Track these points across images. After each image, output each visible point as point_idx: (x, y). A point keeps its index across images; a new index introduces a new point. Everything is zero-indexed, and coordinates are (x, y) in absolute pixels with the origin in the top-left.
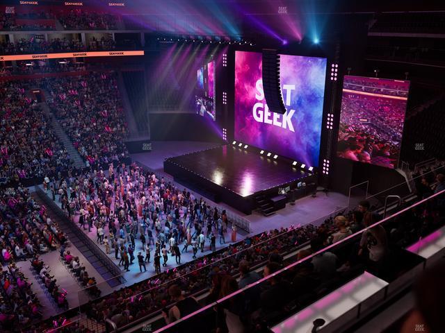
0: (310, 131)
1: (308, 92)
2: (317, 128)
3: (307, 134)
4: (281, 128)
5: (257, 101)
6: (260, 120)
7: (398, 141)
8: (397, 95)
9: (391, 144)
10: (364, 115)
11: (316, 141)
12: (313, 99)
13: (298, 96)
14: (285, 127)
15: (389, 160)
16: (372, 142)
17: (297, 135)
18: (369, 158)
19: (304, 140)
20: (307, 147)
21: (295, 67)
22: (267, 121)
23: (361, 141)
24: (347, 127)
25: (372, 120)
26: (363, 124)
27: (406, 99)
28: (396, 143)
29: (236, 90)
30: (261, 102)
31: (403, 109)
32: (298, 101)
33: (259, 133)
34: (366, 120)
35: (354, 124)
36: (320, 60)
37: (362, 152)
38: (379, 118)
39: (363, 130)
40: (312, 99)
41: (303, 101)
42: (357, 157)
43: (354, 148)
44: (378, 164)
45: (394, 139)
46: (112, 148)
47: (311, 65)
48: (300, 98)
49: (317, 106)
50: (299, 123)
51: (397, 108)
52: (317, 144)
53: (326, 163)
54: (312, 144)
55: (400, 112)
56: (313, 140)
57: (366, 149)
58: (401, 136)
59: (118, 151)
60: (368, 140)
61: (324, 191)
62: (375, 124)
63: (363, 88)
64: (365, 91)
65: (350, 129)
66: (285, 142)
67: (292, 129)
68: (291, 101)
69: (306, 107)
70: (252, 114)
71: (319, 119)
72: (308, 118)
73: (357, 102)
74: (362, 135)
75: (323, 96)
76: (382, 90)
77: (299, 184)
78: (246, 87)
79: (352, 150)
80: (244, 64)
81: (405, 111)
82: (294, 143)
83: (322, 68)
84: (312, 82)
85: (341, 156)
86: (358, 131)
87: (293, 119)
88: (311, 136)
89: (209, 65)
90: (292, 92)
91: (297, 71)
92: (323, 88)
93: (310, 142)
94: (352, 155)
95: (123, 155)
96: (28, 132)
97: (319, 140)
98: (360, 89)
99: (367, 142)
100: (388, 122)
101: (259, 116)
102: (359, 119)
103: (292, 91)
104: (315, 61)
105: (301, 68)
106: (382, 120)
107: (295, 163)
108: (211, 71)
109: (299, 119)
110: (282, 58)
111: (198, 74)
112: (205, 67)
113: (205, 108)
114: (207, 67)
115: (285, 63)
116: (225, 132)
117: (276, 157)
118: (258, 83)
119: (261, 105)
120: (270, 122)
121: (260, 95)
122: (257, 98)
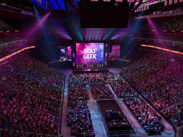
0: (101, 57)
1: (100, 50)
2: (102, 56)
3: (100, 58)
4: (93, 59)
5: (85, 54)
6: (86, 58)
7: (119, 55)
14: (94, 58)
16: (116, 56)
17: (97, 59)
19: (99, 60)
22: (88, 58)
23: (114, 57)
26: (114, 53)
27: (120, 48)
29: (77, 52)
31: (120, 50)
36: (102, 43)
40: (100, 51)
44: (117, 60)
47: (100, 44)
48: (97, 51)
49: (102, 52)
50: (98, 56)
53: (106, 63)
54: (101, 60)
62: (116, 53)
66: (94, 62)
67: (96, 58)
69: (99, 53)
70: (83, 57)
72: (100, 55)
74: (114, 55)
75: (103, 50)
76: (116, 47)
78: (81, 51)
80: (79, 46)
82: (96, 61)
83: (103, 45)
84: (100, 48)
88: (101, 58)
89: (68, 47)
90: (95, 50)
92: (103, 48)
94: (112, 59)
97: (103, 59)
100: (118, 52)
101: (85, 57)
105: (97, 45)
107: (98, 65)
108: (70, 49)
109: (97, 56)
110: (92, 44)
111: (62, 50)
112: (66, 48)
113: (66, 59)
114: (67, 48)
115: (93, 45)
116: (74, 64)
117: (92, 65)
118: (85, 50)
119: (86, 55)
120: (89, 58)
121: (85, 52)
122: (85, 53)
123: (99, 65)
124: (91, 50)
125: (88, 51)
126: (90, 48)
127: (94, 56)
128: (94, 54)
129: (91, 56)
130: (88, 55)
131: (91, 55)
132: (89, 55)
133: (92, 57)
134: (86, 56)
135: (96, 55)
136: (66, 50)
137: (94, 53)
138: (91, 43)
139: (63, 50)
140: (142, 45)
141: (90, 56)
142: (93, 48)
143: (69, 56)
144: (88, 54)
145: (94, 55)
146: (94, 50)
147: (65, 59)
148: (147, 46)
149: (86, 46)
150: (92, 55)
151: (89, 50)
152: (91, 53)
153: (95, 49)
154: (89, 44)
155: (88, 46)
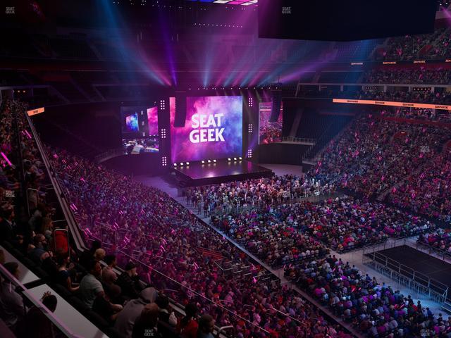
0: (235, 137)
1: (233, 116)
2: (240, 134)
3: (233, 140)
5: (193, 129)
6: (197, 141)
7: (281, 129)
13: (226, 119)
14: (217, 140)
15: (279, 138)
16: (273, 132)
17: (227, 143)
19: (232, 144)
20: (234, 147)
21: (223, 103)
22: (203, 140)
23: (268, 133)
26: (269, 125)
27: (282, 109)
30: (196, 129)
32: (226, 122)
36: (239, 97)
40: (235, 119)
41: (229, 121)
49: (239, 123)
50: (228, 135)
52: (240, 144)
53: (250, 151)
54: (238, 144)
66: (218, 150)
67: (222, 139)
70: (189, 139)
72: (234, 131)
75: (242, 116)
82: (224, 148)
83: (241, 101)
84: (235, 110)
87: (223, 134)
88: (236, 140)
89: (148, 110)
90: (222, 118)
91: (224, 105)
92: (242, 112)
94: (266, 141)
97: (241, 141)
101: (195, 139)
104: (236, 98)
105: (227, 102)
107: (229, 159)
108: (153, 114)
109: (227, 133)
110: (213, 98)
111: (128, 120)
112: (142, 113)
113: (142, 146)
114: (146, 112)
115: (215, 102)
116: (164, 159)
117: (215, 161)
118: (194, 117)
119: (197, 131)
120: (206, 140)
121: (195, 124)
122: (193, 126)
123: (233, 160)
124: (211, 118)
125: (202, 121)
126: (206, 113)
127: (219, 135)
128: (217, 127)
129: (210, 135)
130: (202, 131)
131: (210, 131)
132: (205, 131)
133: (212, 137)
134: (197, 136)
135: (222, 130)
136: (142, 118)
137: (219, 125)
138: (209, 97)
139: (132, 118)
140: (335, 101)
141: (207, 134)
142: (215, 113)
143: (150, 138)
144: (204, 128)
145: (217, 130)
146: (219, 116)
147: (138, 148)
148: (352, 101)
149: (197, 105)
150: (213, 130)
151: (205, 116)
152: (211, 127)
153: (222, 115)
154: (204, 100)
155: (203, 104)
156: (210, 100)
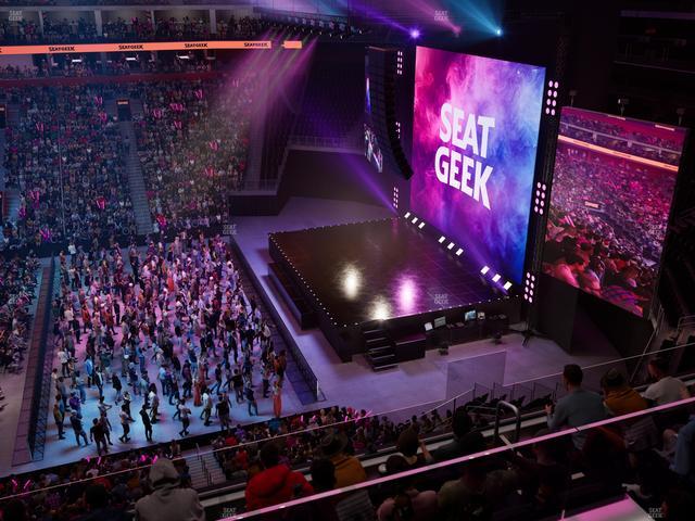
0: (513, 212)
1: (514, 136)
2: (524, 209)
3: (508, 218)
4: (472, 199)
5: (440, 143)
6: (443, 179)
7: (653, 259)
8: (658, 159)
9: (639, 263)
10: (592, 193)
11: (520, 232)
12: (521, 149)
13: (498, 140)
14: (477, 197)
15: (634, 296)
16: (606, 251)
17: (494, 217)
18: (597, 285)
19: (504, 227)
20: (507, 242)
21: (496, 83)
22: (454, 184)
23: (585, 248)
24: (562, 215)
25: (608, 207)
26: (591, 213)
27: (675, 169)
28: (650, 263)
29: (415, 119)
30: (446, 145)
31: (669, 191)
32: (498, 151)
33: (442, 203)
34: (596, 206)
35: (575, 210)
36: (535, 71)
37: (586, 272)
38: (620, 203)
39: (589, 226)
40: (518, 147)
41: (505, 151)
42: (577, 279)
43: (572, 260)
44: (611, 301)
45: (647, 254)
46: (205, 204)
47: (520, 81)
48: (501, 145)
49: (525, 165)
51: (656, 187)
52: (522, 240)
53: (530, 280)
55: (661, 196)
56: (516, 230)
57: (593, 266)
58: (661, 249)
59: (213, 211)
60: (598, 248)
61: (523, 333)
62: (612, 217)
63: (595, 136)
64: (598, 144)
65: (568, 219)
66: (476, 227)
67: (486, 202)
68: (488, 150)
69: (509, 164)
70: (434, 166)
71: (527, 190)
72: (511, 185)
73: (584, 164)
74: (588, 236)
75: (535, 145)
76: (629, 145)
77: (469, 315)
78: (428, 115)
79: (570, 263)
80: (428, 71)
81: (671, 196)
82: (488, 229)
83: (537, 87)
84: (520, 114)
85: (549, 271)
86: (581, 227)
87: (489, 184)
88: (513, 221)
90: (491, 131)
91: (499, 90)
92: (537, 129)
93: (512, 233)
95: (219, 217)
96: (85, 167)
97: (525, 232)
98: (587, 138)
99: (596, 253)
100: (636, 216)
101: (442, 170)
102: (584, 201)
103: (490, 128)
104: (527, 73)
105: (506, 83)
106: (626, 209)
107: (485, 270)
109: (497, 187)
110: (479, 63)
113: (371, 148)
115: (481, 75)
118: (446, 108)
119: (447, 152)
120: (458, 185)
121: (445, 132)
122: (444, 138)
124: (471, 123)
125: (457, 127)
126: (464, 105)
127: (481, 184)
128: (480, 157)
129: (465, 174)
130: (454, 156)
131: (467, 162)
132: (459, 157)
133: (469, 183)
134: (445, 165)
135: (489, 171)
138: (473, 57)
142: (480, 110)
144: (458, 149)
145: (479, 165)
149: (451, 76)
150: (472, 163)
151: (462, 115)
152: (468, 152)
154: (463, 65)
155: (461, 76)
156: (473, 67)
